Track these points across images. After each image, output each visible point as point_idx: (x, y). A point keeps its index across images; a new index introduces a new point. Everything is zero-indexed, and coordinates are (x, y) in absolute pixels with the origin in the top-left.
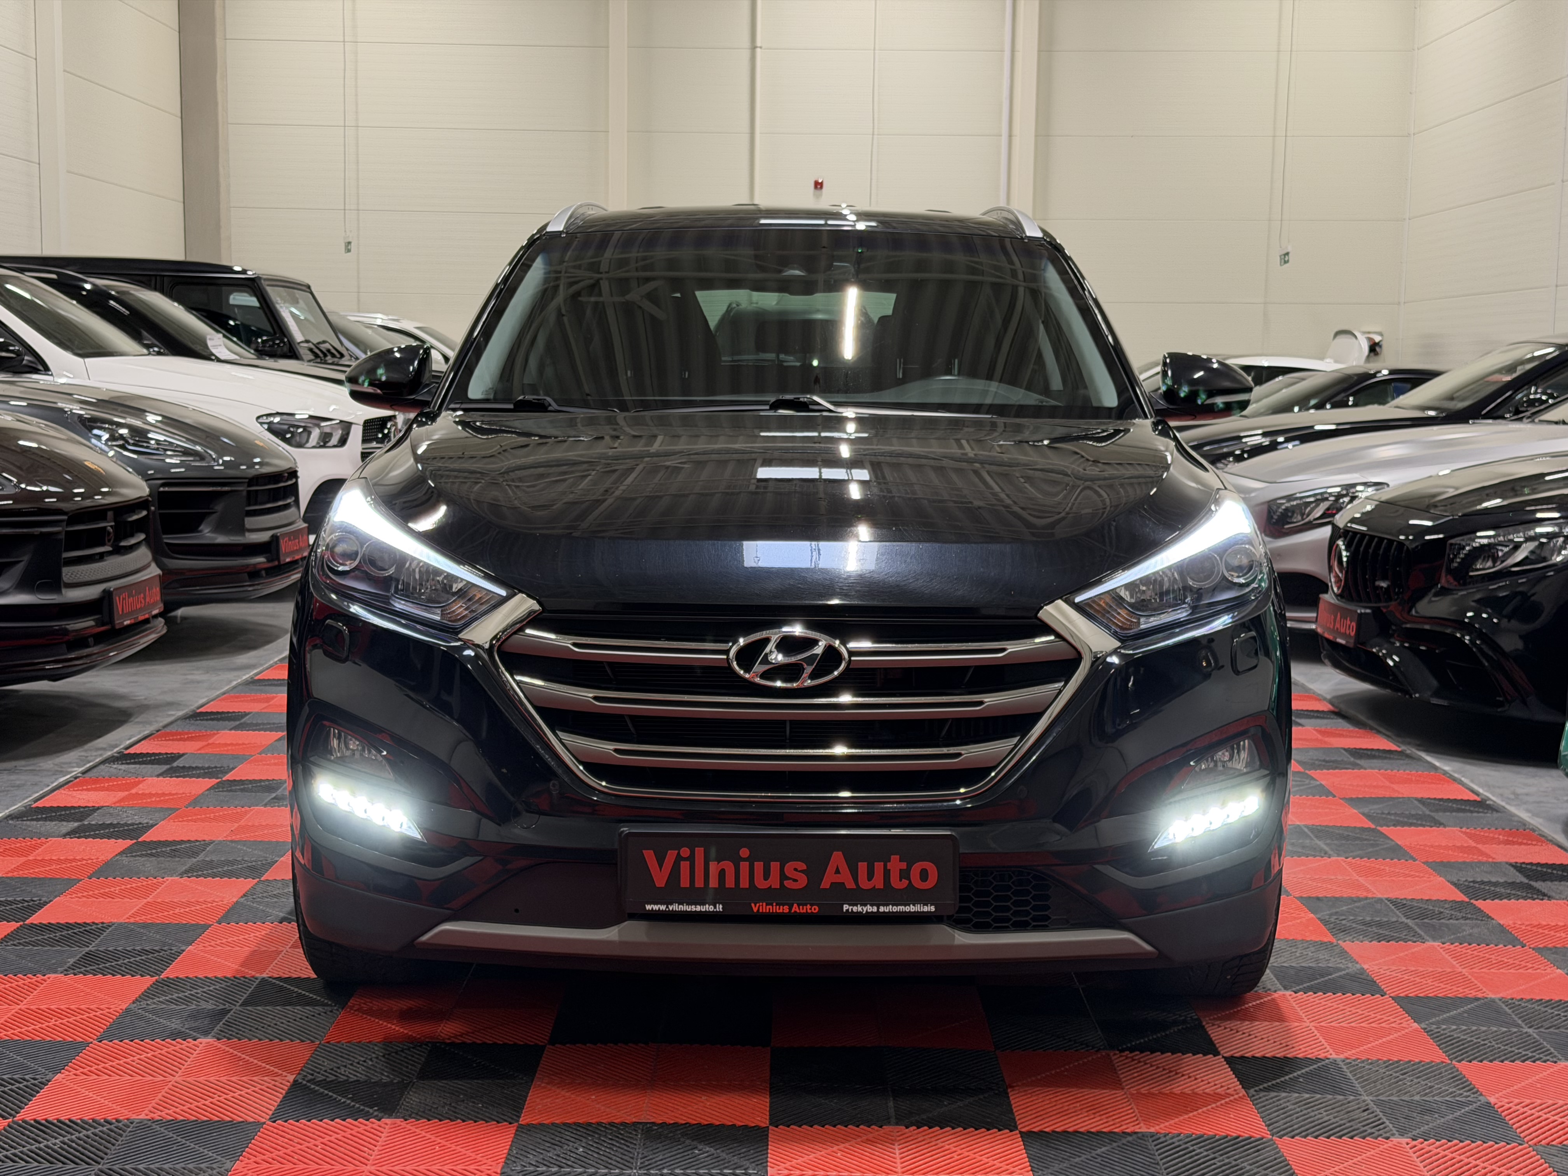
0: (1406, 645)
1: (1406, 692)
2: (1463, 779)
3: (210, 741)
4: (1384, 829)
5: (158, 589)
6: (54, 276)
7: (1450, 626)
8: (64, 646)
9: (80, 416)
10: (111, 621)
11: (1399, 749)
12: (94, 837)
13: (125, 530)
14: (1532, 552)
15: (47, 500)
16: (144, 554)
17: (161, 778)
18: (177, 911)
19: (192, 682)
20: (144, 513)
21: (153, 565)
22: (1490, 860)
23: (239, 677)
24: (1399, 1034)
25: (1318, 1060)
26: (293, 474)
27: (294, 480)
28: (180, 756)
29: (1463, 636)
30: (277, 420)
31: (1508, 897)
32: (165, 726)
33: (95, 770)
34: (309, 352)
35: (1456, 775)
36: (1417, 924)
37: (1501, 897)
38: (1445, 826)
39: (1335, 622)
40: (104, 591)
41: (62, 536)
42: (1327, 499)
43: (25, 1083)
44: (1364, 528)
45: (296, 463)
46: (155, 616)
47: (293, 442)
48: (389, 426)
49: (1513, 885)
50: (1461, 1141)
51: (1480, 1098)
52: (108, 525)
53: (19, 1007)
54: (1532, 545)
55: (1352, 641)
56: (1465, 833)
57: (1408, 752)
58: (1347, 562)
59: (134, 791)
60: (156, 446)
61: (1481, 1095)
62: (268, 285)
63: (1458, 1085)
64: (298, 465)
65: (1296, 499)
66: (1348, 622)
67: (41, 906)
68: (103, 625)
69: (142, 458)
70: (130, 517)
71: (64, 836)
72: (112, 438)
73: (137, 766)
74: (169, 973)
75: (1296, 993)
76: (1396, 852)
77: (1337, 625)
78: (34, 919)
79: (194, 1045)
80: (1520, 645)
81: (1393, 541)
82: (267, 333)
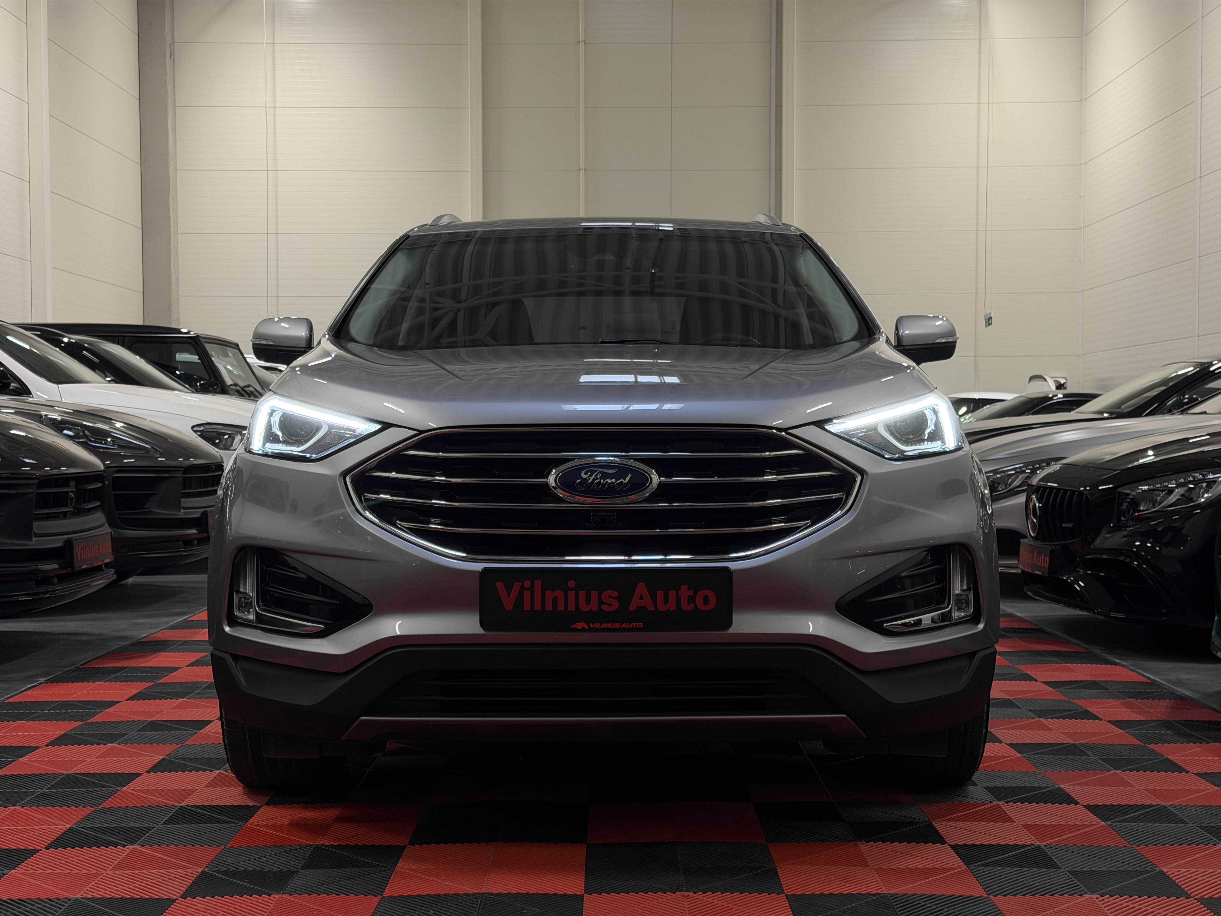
0: (1089, 572)
1: (1090, 609)
2: (1138, 671)
3: (149, 659)
4: (1076, 702)
5: (109, 543)
7: (1122, 555)
8: (34, 583)
10: (72, 565)
11: (1088, 651)
12: (52, 720)
13: (83, 496)
14: (1183, 494)
15: (24, 469)
16: (99, 518)
17: (108, 683)
20: (100, 485)
21: (107, 525)
24: (1090, 828)
25: (1024, 846)
26: (220, 467)
27: (220, 473)
29: (1132, 562)
34: (236, 393)
36: (1102, 760)
37: (1168, 742)
40: (66, 541)
41: (33, 496)
42: (1024, 472)
44: (1053, 485)
45: (221, 459)
46: (107, 565)
47: (221, 446)
50: (1140, 897)
54: (1182, 490)
55: (1046, 572)
57: (1094, 653)
58: (1040, 511)
61: (1156, 867)
62: (207, 343)
63: (1137, 861)
64: (224, 461)
65: (1001, 472)
66: (1043, 558)
67: (7, 764)
68: (66, 568)
70: (88, 486)
71: (29, 720)
74: (106, 804)
75: (1007, 803)
76: (1087, 715)
77: (1035, 560)
79: (123, 850)
80: (1177, 568)
81: (1075, 491)
82: (204, 379)
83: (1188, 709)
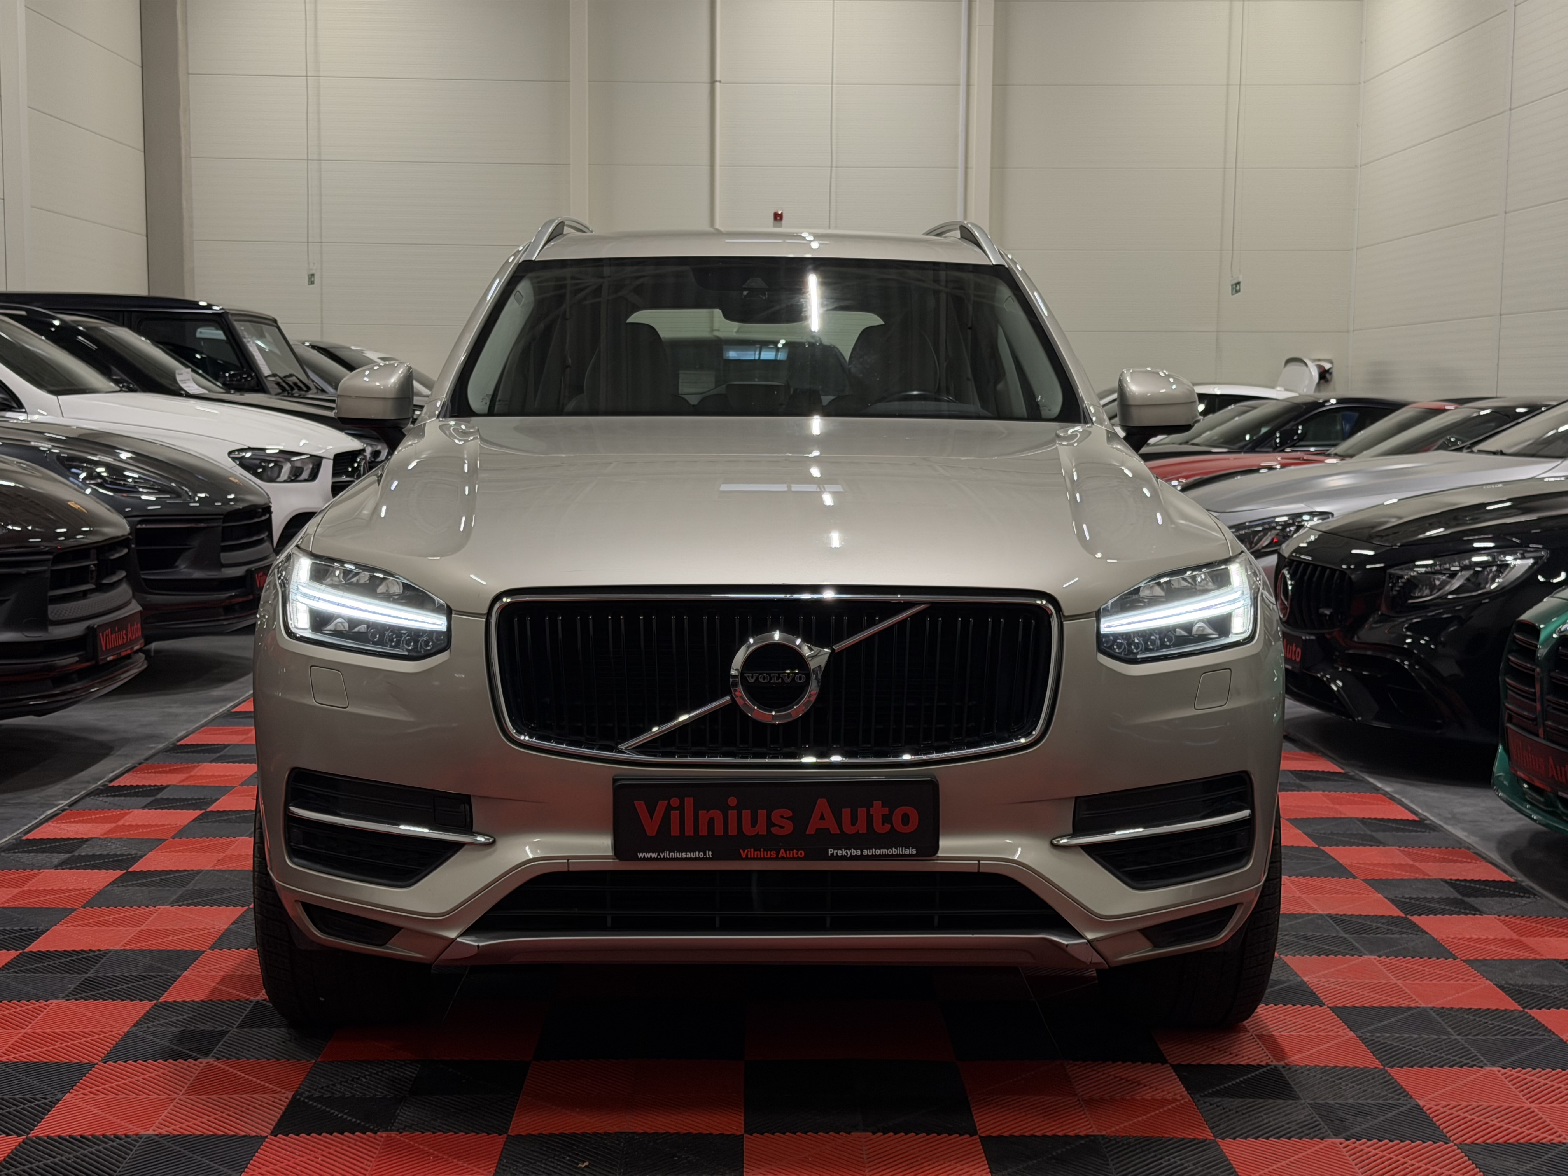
0: (1349, 670)
1: (1349, 715)
2: (1403, 800)
3: (192, 773)
4: (1327, 849)
5: (139, 625)
6: (23, 313)
7: (1390, 652)
8: (50, 682)
9: (58, 455)
10: (95, 657)
11: (1342, 771)
12: (85, 868)
13: (107, 568)
14: (1468, 580)
15: (31, 540)
16: (124, 591)
17: (146, 810)
18: (171, 938)
19: (171, 714)
20: (126, 551)
21: (134, 602)
22: (1426, 877)
23: (216, 710)
24: (1336, 1042)
25: (1260, 1066)
26: (267, 509)
27: (268, 516)
28: (161, 788)
29: (1403, 662)
30: (248, 455)
31: (1443, 913)
32: (147, 759)
33: (81, 803)
34: (276, 386)
35: (1396, 796)
36: (1356, 939)
37: (1434, 912)
38: (1385, 845)
40: (88, 628)
41: (48, 575)
42: (1274, 528)
43: (37, 1102)
44: (1310, 558)
45: (269, 498)
46: (136, 652)
47: (265, 477)
48: (358, 460)
49: (1448, 901)
50: (1391, 1141)
51: (1410, 1101)
52: (91, 563)
53: (25, 1031)
54: (1467, 574)
55: (1298, 667)
56: (1403, 852)
57: (1352, 774)
58: (1291, 590)
59: (121, 823)
60: (133, 484)
62: (236, 320)
63: (1389, 1089)
64: (272, 500)
66: (1294, 649)
67: (39, 934)
68: (87, 661)
69: (119, 496)
70: (113, 555)
71: (56, 867)
72: (90, 476)
73: (123, 798)
74: (168, 996)
76: (1339, 870)
78: (34, 947)
79: (194, 1065)
80: (1456, 670)
81: (1335, 570)
82: (235, 368)
83: (1461, 862)
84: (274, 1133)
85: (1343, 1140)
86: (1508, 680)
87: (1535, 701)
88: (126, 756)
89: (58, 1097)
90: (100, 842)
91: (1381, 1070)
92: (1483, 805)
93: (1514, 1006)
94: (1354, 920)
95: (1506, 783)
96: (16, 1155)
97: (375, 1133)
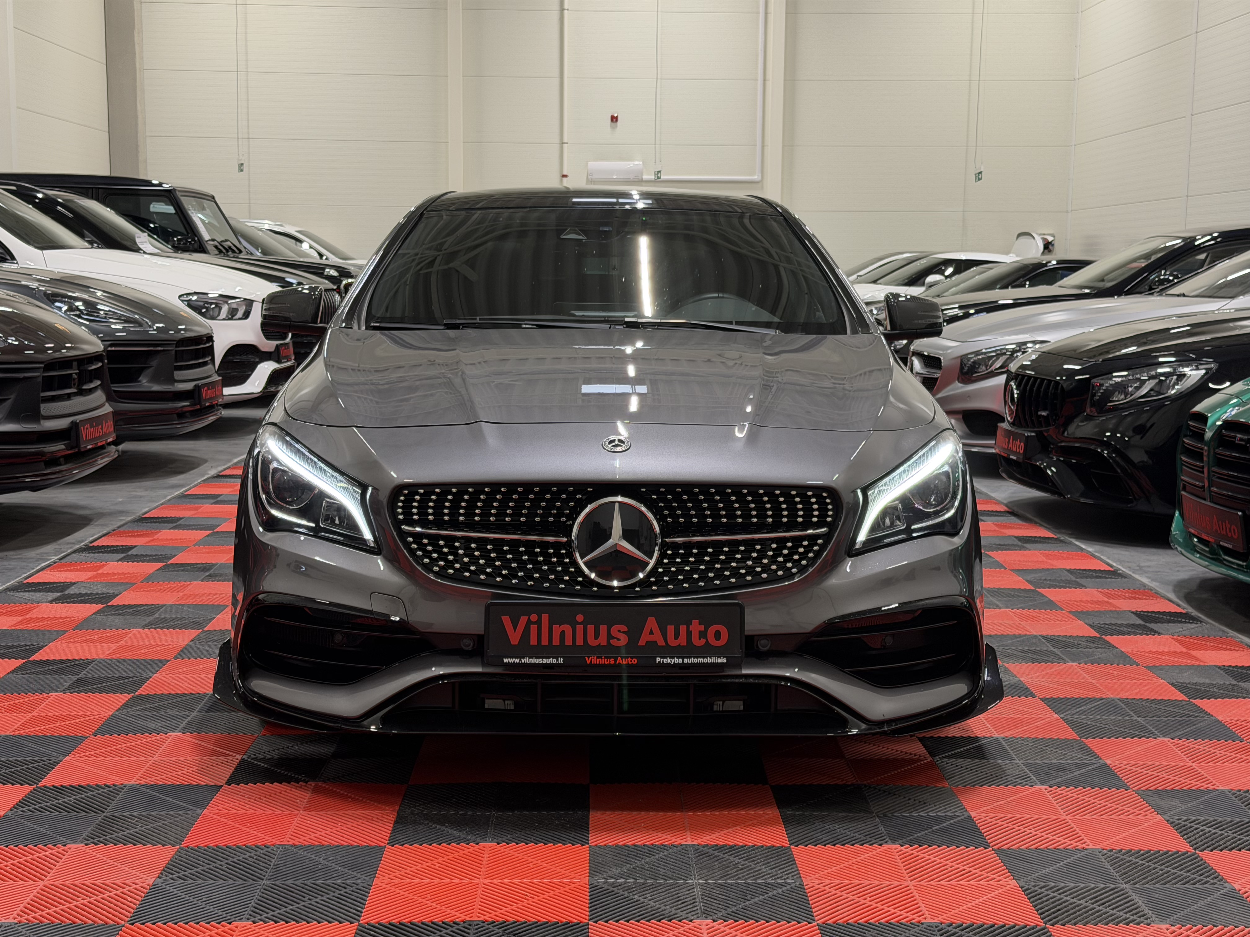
0: (1062, 459)
1: (1060, 494)
2: (1102, 557)
3: (155, 537)
4: (1041, 590)
5: (112, 422)
6: (14, 188)
7: (1093, 444)
8: (43, 463)
9: (45, 293)
10: (78, 445)
11: (1055, 537)
12: (74, 602)
13: (86, 377)
14: (1154, 386)
15: (27, 352)
16: (99, 396)
17: (120, 563)
18: (143, 651)
19: (136, 497)
20: (100, 364)
21: (107, 404)
22: (1118, 610)
23: (173, 493)
24: (1044, 721)
25: (984, 739)
26: (210, 338)
27: (211, 344)
28: (132, 548)
29: (1103, 451)
30: (195, 298)
31: (1129, 633)
32: (119, 527)
33: (68, 557)
34: (214, 249)
35: (1097, 554)
36: (1061, 652)
37: (1123, 634)
38: (1085, 587)
39: (1009, 442)
40: (72, 422)
41: (40, 379)
42: (1005, 354)
43: (43, 762)
44: (1031, 373)
45: (212, 330)
46: (109, 444)
47: (208, 316)
49: (1133, 626)
50: (1084, 788)
51: (1100, 761)
52: (74, 372)
53: (32, 714)
54: (1154, 382)
55: (1021, 457)
56: (1100, 592)
57: (1062, 538)
58: (1018, 398)
59: (100, 571)
60: (104, 316)
61: (1101, 759)
62: (182, 196)
63: (1084, 753)
64: (213, 332)
65: (982, 354)
66: (1019, 443)
67: (40, 648)
68: (72, 448)
69: (93, 325)
70: (90, 366)
71: (51, 602)
72: (71, 309)
73: (101, 554)
74: (142, 691)
76: (1050, 605)
77: (1010, 445)
78: (36, 657)
79: (165, 737)
80: (1145, 458)
81: (1051, 381)
82: (181, 234)
83: (1145, 599)
84: (229, 783)
85: (1047, 787)
86: (1183, 458)
87: (1203, 472)
88: (102, 525)
89: (59, 759)
90: (84, 585)
91: (1079, 740)
92: (1164, 560)
93: (1181, 697)
94: (1060, 639)
95: (1181, 540)
96: (29, 798)
97: (306, 782)
